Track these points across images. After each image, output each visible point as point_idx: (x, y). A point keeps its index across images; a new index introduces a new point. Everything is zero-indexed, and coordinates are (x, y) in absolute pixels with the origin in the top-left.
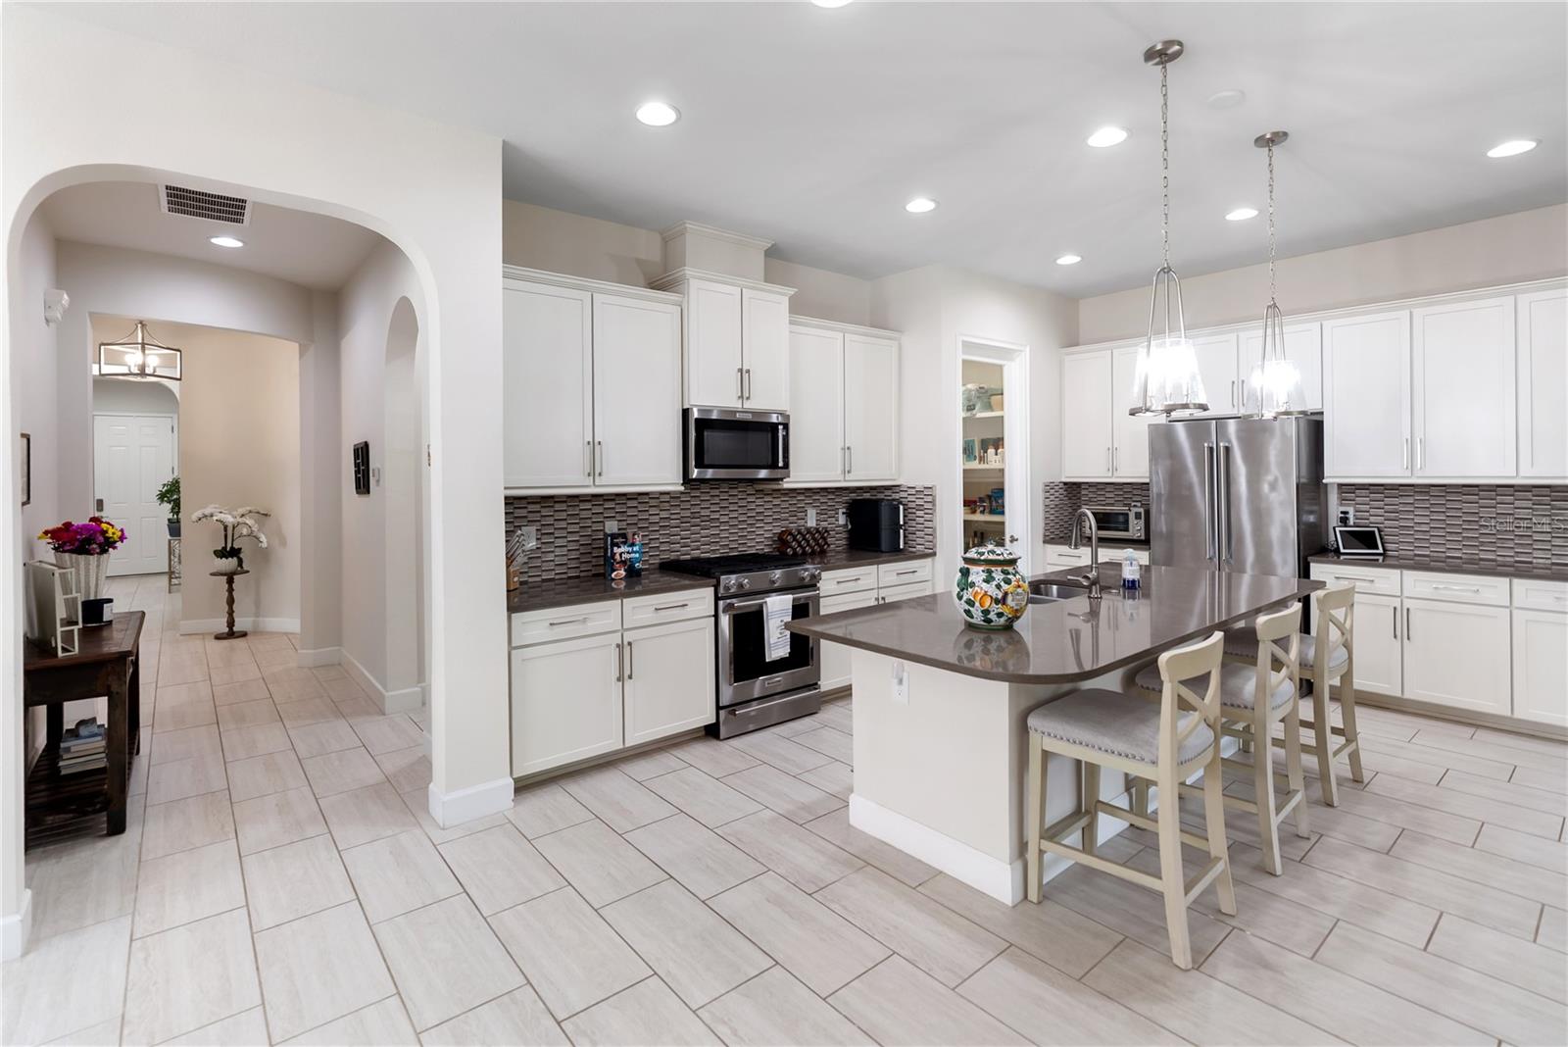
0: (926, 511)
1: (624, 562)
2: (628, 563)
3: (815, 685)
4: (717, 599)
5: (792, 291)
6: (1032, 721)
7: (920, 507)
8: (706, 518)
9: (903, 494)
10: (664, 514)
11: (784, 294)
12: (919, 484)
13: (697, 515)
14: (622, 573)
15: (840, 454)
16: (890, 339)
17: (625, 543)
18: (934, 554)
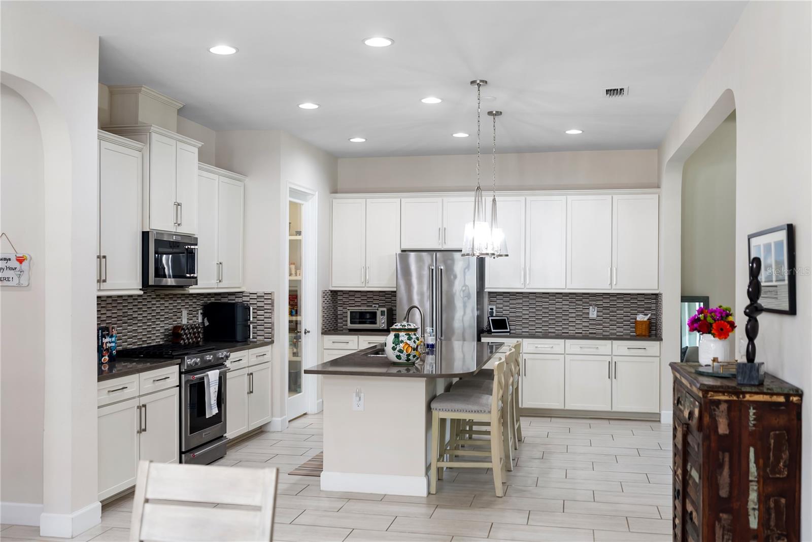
0: (266, 311)
1: (107, 350)
2: (110, 351)
3: (221, 437)
4: (181, 373)
5: (200, 144)
6: (433, 405)
7: (260, 308)
8: (130, 317)
9: (245, 299)
10: (109, 314)
11: (194, 146)
12: (260, 290)
13: (126, 314)
14: (107, 358)
15: (215, 267)
16: (239, 180)
17: (108, 335)
18: (272, 342)
